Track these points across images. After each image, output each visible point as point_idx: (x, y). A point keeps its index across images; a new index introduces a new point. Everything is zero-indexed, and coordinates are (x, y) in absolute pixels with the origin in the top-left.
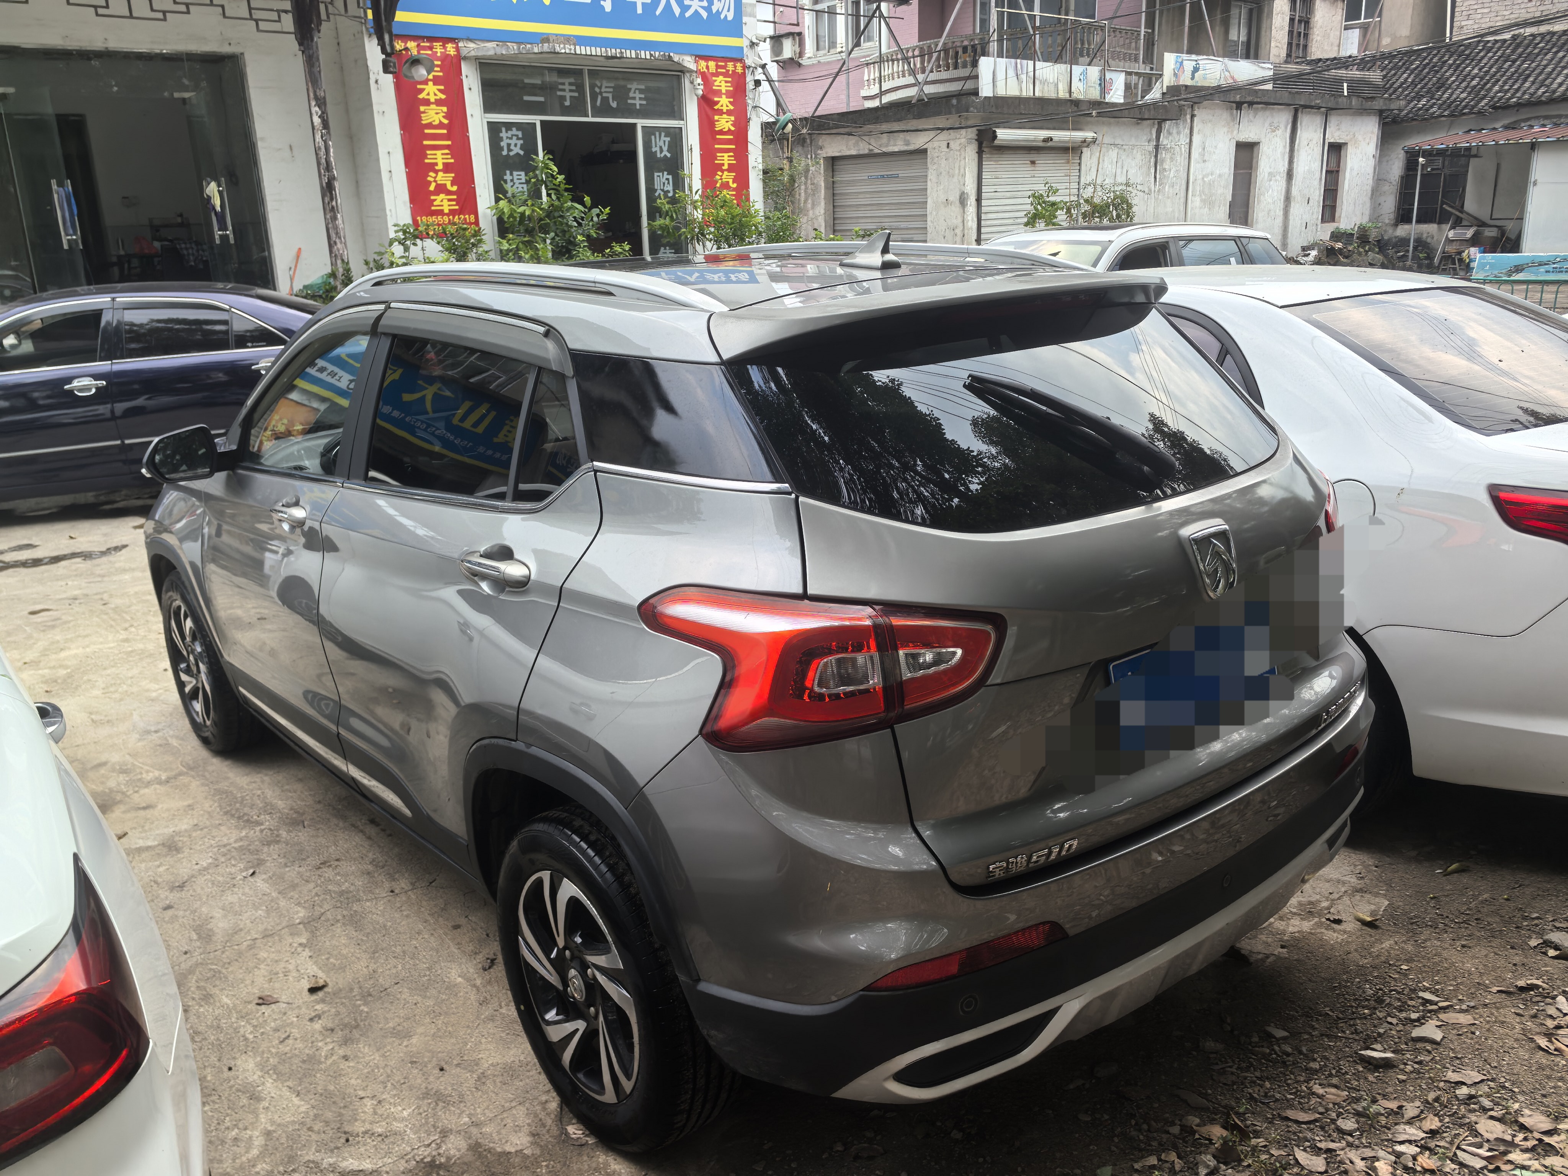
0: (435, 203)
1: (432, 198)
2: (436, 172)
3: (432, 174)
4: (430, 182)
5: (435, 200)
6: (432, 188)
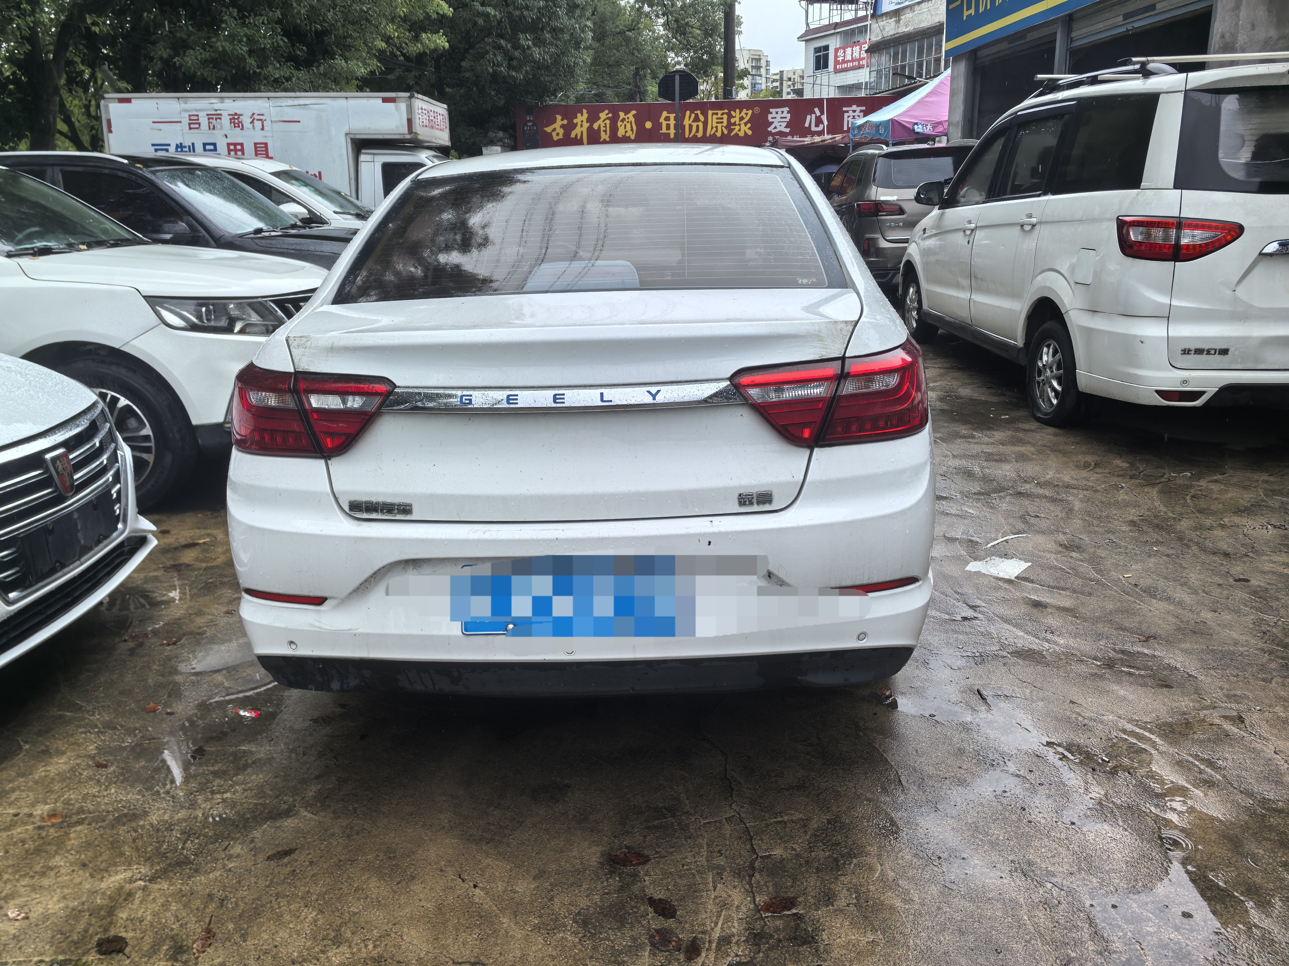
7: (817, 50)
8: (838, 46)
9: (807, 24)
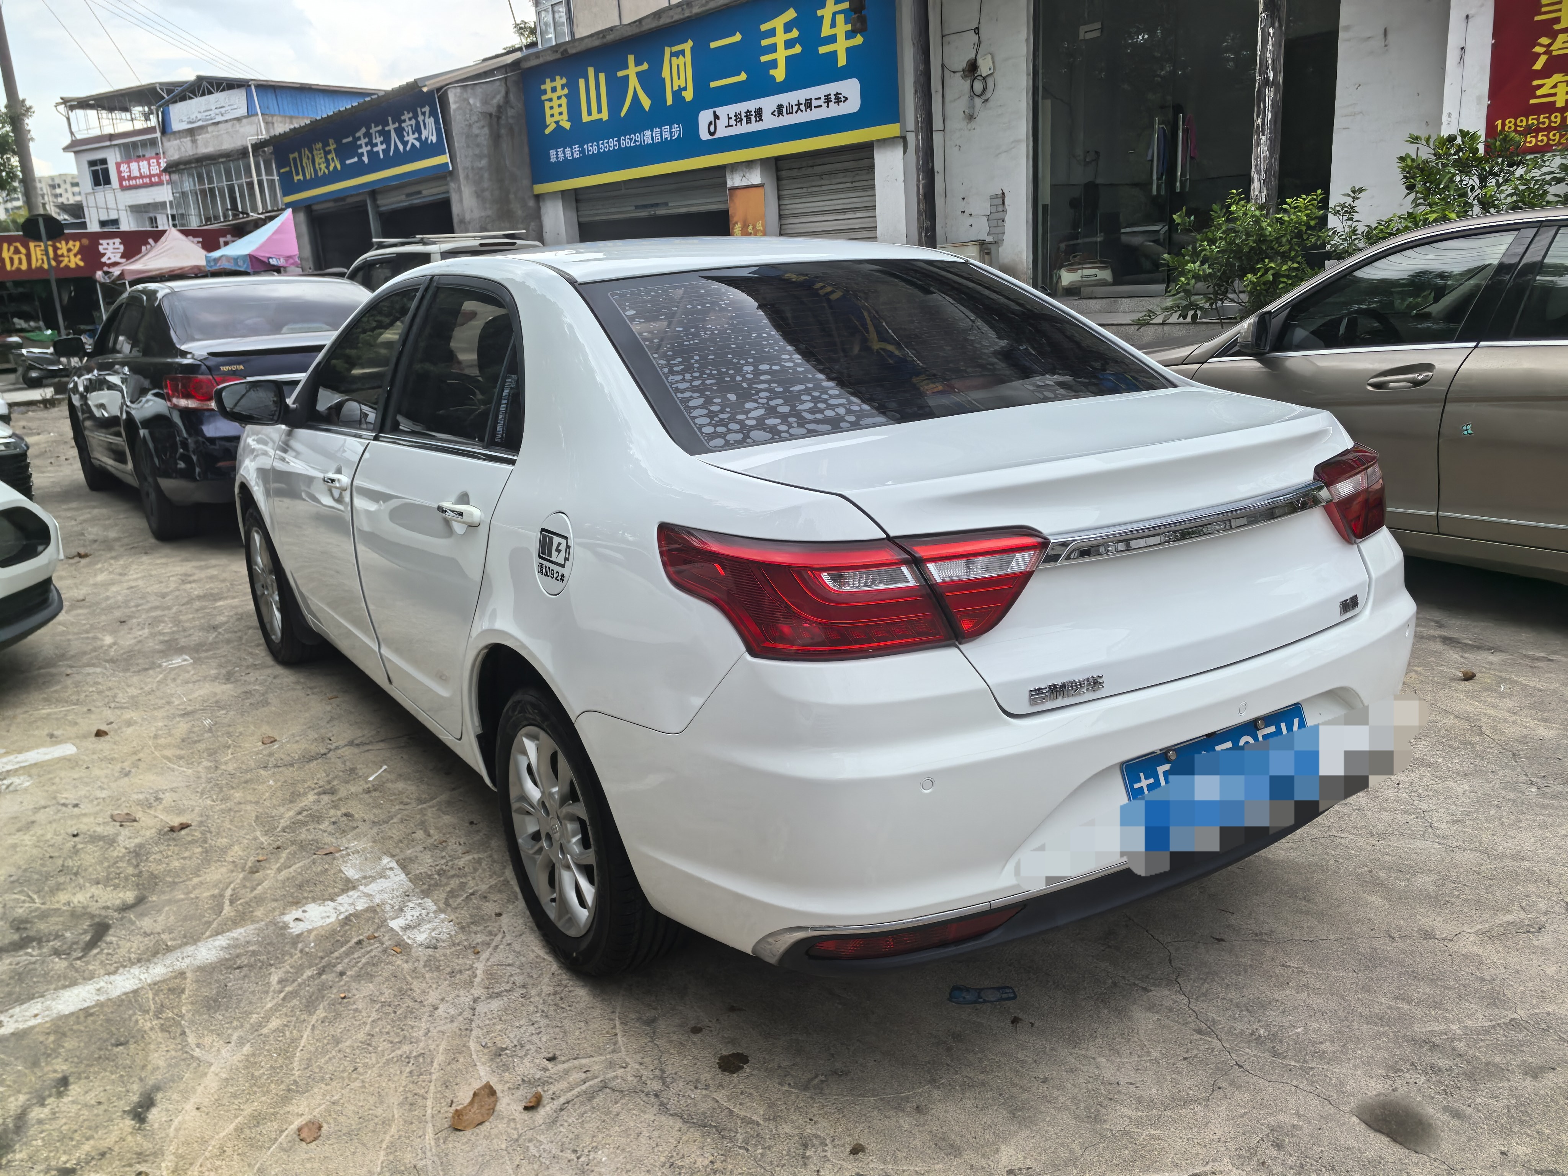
0: (1539, 93)
1: (1536, 83)
2: (1554, 35)
3: (1545, 41)
4: (1538, 55)
5: (1540, 86)
6: (1538, 66)
7: (92, 163)
8: (119, 160)
9: (72, 133)
